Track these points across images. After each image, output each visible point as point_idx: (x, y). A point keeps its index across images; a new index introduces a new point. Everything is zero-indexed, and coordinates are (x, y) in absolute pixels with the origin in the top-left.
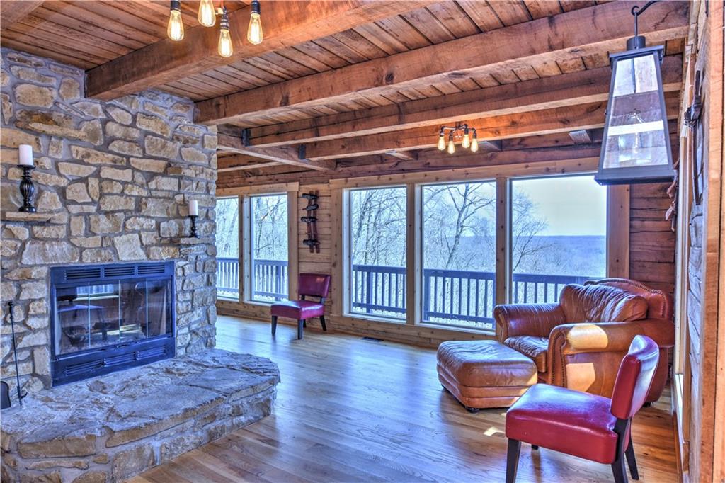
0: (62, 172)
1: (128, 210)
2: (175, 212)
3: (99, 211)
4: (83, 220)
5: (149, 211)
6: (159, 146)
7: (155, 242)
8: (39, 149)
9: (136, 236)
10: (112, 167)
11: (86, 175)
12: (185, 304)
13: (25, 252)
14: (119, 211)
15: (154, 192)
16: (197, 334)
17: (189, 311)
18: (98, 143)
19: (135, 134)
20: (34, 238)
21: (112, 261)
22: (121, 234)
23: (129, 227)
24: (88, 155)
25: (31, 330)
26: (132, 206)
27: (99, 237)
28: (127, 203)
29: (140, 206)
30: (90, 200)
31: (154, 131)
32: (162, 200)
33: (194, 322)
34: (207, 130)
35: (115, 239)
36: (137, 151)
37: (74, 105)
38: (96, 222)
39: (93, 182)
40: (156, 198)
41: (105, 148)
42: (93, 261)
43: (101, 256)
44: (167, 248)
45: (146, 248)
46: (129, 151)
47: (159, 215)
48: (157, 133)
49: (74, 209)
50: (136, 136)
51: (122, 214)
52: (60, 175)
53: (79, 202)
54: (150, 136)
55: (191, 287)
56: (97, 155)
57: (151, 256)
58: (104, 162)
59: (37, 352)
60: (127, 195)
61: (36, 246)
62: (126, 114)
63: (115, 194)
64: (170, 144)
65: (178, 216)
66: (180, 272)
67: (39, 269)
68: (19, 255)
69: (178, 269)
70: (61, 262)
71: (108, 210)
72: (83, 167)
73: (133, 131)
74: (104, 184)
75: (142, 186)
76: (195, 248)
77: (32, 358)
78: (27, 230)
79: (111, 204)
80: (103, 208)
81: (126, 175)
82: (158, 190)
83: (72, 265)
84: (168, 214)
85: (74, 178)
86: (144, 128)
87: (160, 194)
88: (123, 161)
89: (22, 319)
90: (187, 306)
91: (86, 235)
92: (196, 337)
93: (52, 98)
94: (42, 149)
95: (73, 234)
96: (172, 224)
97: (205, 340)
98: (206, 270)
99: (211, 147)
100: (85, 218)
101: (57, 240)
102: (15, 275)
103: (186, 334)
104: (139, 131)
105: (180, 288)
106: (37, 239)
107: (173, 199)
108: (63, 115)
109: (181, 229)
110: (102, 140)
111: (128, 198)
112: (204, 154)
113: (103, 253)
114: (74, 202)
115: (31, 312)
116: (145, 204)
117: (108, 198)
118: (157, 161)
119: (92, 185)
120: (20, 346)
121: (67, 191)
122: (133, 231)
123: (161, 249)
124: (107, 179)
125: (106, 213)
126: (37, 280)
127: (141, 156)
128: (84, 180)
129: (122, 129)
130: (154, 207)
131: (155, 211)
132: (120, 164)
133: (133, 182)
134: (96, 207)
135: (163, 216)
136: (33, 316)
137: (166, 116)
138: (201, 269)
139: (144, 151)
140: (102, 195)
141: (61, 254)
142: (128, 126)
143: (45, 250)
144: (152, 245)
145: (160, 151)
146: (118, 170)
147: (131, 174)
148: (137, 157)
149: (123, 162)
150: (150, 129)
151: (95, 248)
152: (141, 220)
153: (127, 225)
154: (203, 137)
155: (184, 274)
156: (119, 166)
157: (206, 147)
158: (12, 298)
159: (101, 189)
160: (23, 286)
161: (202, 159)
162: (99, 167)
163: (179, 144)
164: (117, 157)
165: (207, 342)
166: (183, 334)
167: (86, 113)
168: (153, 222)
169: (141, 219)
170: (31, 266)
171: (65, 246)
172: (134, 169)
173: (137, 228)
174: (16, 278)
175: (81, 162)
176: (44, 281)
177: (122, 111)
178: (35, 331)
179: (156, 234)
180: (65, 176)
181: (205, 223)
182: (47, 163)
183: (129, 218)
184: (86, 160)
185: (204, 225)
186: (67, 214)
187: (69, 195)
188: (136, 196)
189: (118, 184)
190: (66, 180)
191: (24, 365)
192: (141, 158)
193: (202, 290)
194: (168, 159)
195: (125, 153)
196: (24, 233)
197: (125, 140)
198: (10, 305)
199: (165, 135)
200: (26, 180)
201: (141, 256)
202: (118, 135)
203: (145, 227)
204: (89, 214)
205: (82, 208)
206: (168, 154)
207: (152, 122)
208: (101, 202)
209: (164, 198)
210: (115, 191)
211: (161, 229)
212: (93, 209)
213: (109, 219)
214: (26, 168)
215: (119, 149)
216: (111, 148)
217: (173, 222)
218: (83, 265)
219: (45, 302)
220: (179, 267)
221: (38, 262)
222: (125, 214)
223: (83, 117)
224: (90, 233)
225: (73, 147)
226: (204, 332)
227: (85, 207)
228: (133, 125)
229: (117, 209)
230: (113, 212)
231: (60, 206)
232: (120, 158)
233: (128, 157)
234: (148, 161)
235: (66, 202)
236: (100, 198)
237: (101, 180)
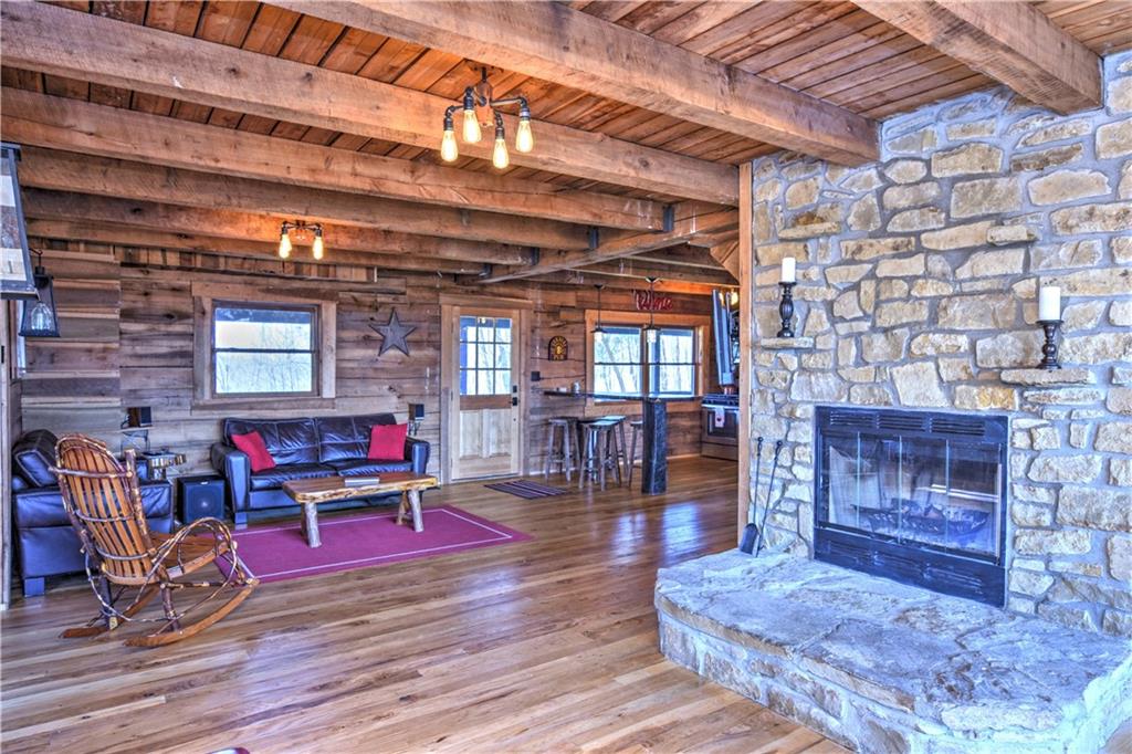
0: (830, 281)
1: (917, 323)
2: (1011, 317)
3: (874, 329)
4: (853, 343)
5: (952, 320)
6: (979, 196)
7: (964, 376)
8: (807, 258)
9: (931, 365)
10: (894, 257)
11: (857, 279)
12: (1032, 510)
13: (794, 385)
14: (902, 326)
15: (969, 284)
16: (1069, 585)
17: (1046, 528)
18: (872, 228)
19: (931, 191)
20: (802, 369)
21: (891, 405)
22: (903, 363)
23: (916, 351)
24: (860, 249)
25: (796, 480)
26: (924, 314)
27: (872, 367)
28: (914, 311)
29: (937, 314)
30: (861, 314)
31: (969, 172)
32: (982, 297)
33: (1062, 557)
34: (1108, 112)
35: (894, 370)
36: (933, 220)
37: (842, 186)
38: (869, 344)
39: (868, 287)
40: (972, 294)
41: (882, 233)
42: (863, 403)
43: (874, 396)
44: (990, 389)
45: (948, 387)
46: (920, 224)
47: (974, 326)
48: (975, 172)
49: (842, 328)
50: (934, 193)
51: (906, 330)
52: (828, 286)
53: (848, 318)
54: (960, 184)
55: (1050, 478)
56: (871, 245)
57: (957, 402)
58: (881, 254)
59: (802, 508)
60: (917, 299)
61: (803, 378)
62: (912, 164)
63: (896, 300)
64: (1002, 184)
65: (1019, 325)
66: (1021, 440)
67: (805, 407)
68: (788, 391)
69: (1018, 434)
70: (827, 401)
71: (886, 325)
72: (853, 268)
73: (927, 189)
74: (882, 285)
75: (943, 277)
76: (1062, 393)
77: (796, 514)
78: (796, 359)
79: (890, 316)
80: (879, 323)
81: (915, 265)
82: (978, 279)
83: (839, 405)
84: (996, 322)
85: (846, 286)
86: (948, 174)
87: (979, 286)
88: (909, 242)
89: (789, 464)
90: (1038, 514)
91: (857, 365)
92: (1068, 591)
93: (818, 188)
94: (810, 257)
95: (841, 363)
96: (1003, 343)
97: (1099, 610)
98: (1102, 445)
99: (1119, 148)
100: (856, 339)
101: (823, 371)
102: (785, 411)
103: (1037, 574)
104: (935, 184)
105: (1021, 473)
106: (804, 369)
107: (1010, 290)
108: (829, 205)
109: (1027, 351)
110: (879, 220)
111: (917, 303)
112: (1095, 174)
113: (876, 391)
114: (843, 319)
115: (796, 458)
116: (945, 309)
117: (886, 308)
118: (972, 226)
119: (865, 292)
120: (787, 495)
121: (835, 304)
122: (925, 358)
123: (975, 390)
124: (886, 278)
125: (885, 331)
126: (804, 420)
127: (942, 226)
128: (856, 287)
129: (909, 192)
130: (963, 311)
131: (964, 320)
132: (905, 250)
133: (927, 275)
134: (869, 324)
135: (983, 327)
136: (800, 463)
137: (992, 132)
138: (1085, 441)
139: (948, 216)
140: (877, 305)
141: (827, 390)
142: (917, 183)
143: (811, 383)
144: (959, 381)
145: (980, 204)
146: (902, 261)
147: (923, 261)
148: (934, 230)
149: (910, 246)
150: (960, 172)
151: (866, 384)
152: (938, 338)
153: (913, 347)
154: (1094, 135)
155: (1032, 446)
156: (904, 253)
157: (1102, 156)
158: (781, 438)
159: (877, 295)
160: (792, 425)
161: (1088, 188)
162: (875, 262)
163: (1025, 175)
164: (899, 240)
165: (1103, 617)
166: (1030, 572)
167: (855, 190)
168: (963, 341)
169: (937, 335)
170: (799, 402)
171: (832, 380)
172: (929, 252)
173: (930, 351)
174: (786, 415)
175: (852, 262)
176: (810, 423)
177: (904, 163)
178: (800, 482)
179: (968, 361)
180: (834, 287)
181: (1102, 336)
182: (814, 273)
183: (916, 336)
184: (857, 257)
185: (1096, 340)
186: (834, 336)
187: (838, 310)
188: (930, 297)
189: (901, 281)
190: (834, 291)
191: (790, 518)
192: (940, 229)
193: (1087, 490)
194: (998, 215)
195: (915, 229)
196: (792, 362)
197: (915, 208)
198: (779, 444)
199: (990, 171)
200: (787, 300)
201: (937, 402)
202: (903, 203)
203: (943, 349)
204: (861, 334)
205: (851, 326)
206: (1000, 205)
207: (962, 157)
208: (878, 313)
209: (989, 292)
210: (896, 295)
211: (978, 352)
212: (865, 326)
213: (887, 338)
214: (787, 286)
215: (903, 226)
216: (890, 228)
217: (1009, 338)
218: (851, 406)
219: (809, 449)
220: (1021, 430)
221: (805, 399)
222: (911, 330)
223: (852, 197)
224: (861, 361)
225: (842, 244)
226: (1095, 590)
227: (854, 324)
228: (928, 178)
229: (899, 322)
230: (893, 328)
231: (827, 326)
232: (905, 239)
233: (917, 235)
234: (953, 231)
235: (834, 320)
236: (876, 308)
237: (879, 280)
